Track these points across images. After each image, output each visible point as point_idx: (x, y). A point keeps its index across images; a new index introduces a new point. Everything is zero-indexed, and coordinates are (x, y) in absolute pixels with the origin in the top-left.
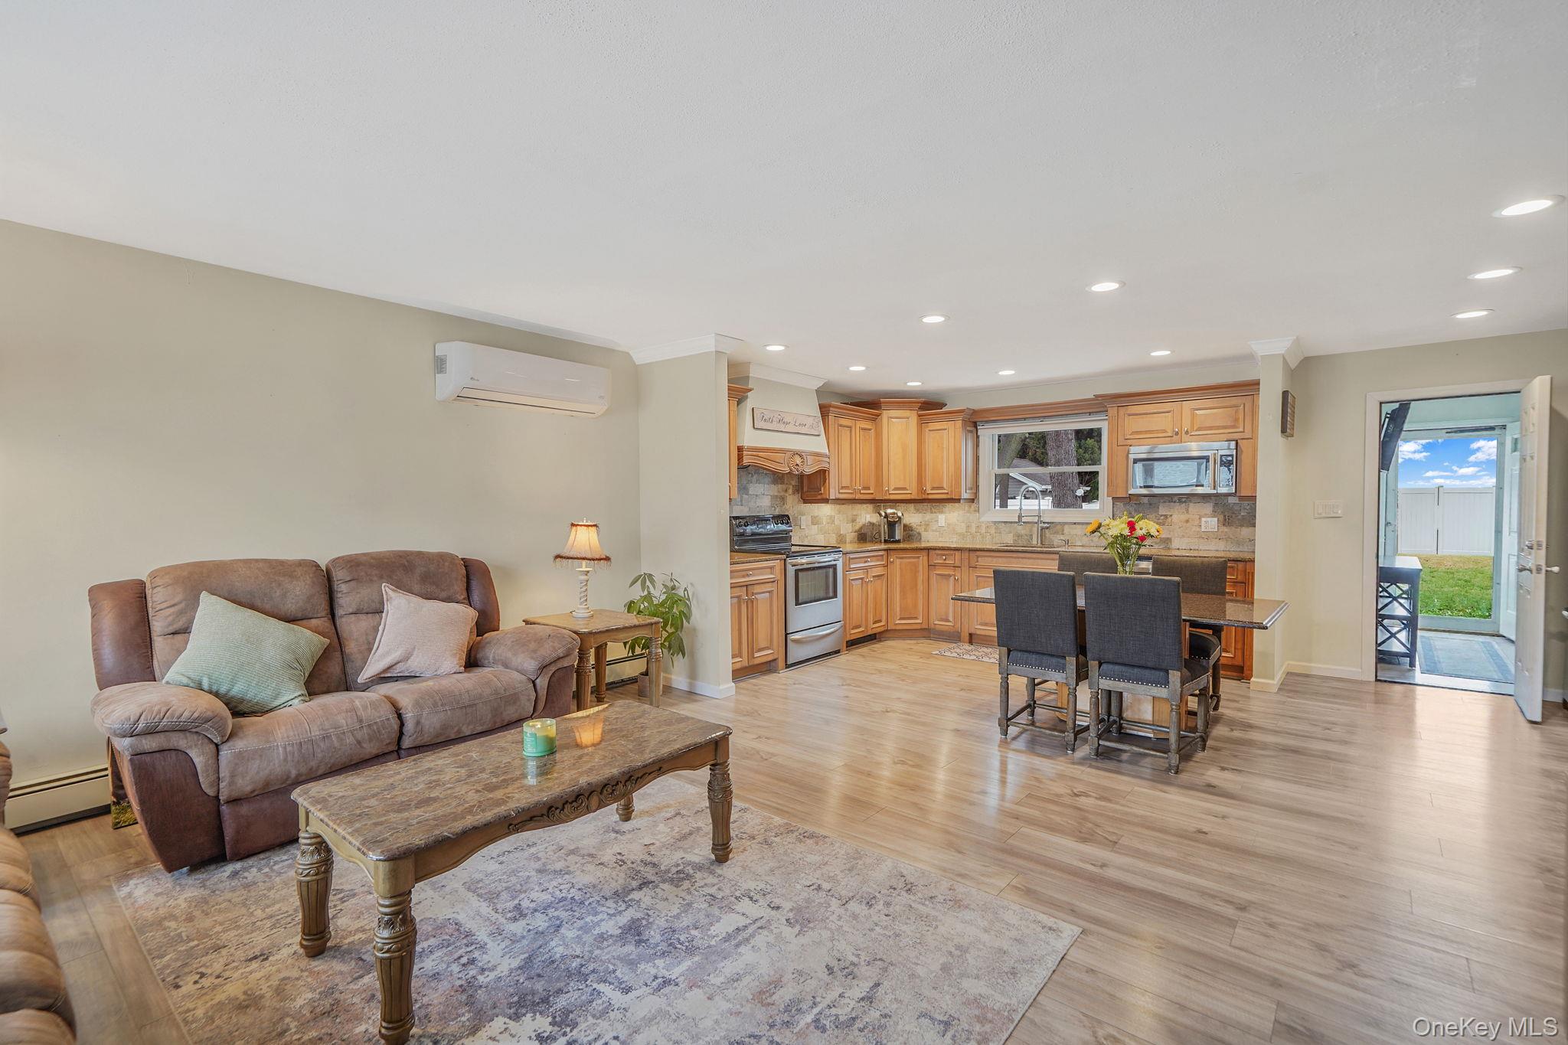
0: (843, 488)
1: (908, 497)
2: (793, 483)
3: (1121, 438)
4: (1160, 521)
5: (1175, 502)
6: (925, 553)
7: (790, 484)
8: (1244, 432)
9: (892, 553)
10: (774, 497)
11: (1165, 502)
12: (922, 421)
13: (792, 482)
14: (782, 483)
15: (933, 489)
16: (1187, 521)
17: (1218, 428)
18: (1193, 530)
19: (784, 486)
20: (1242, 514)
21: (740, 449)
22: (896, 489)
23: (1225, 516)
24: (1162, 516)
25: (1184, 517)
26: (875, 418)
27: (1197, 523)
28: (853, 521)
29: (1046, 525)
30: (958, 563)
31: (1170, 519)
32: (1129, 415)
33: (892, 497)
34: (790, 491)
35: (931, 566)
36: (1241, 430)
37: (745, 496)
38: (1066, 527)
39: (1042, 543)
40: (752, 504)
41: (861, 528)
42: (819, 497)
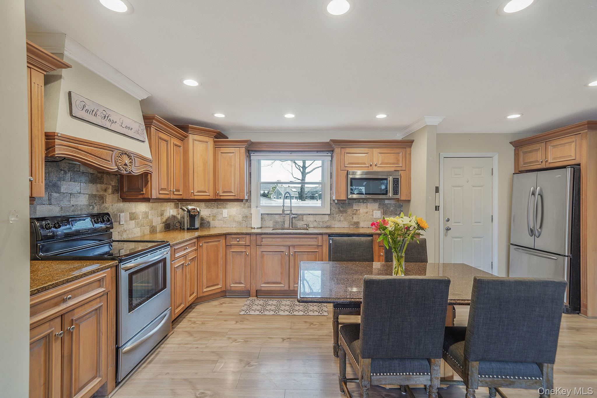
0: (162, 189)
1: (207, 198)
2: (113, 183)
3: (342, 166)
4: (354, 213)
5: (361, 202)
6: (223, 237)
7: (110, 184)
8: (402, 167)
9: (201, 239)
10: (92, 196)
11: (356, 202)
12: (217, 146)
13: (111, 182)
14: (102, 183)
15: (224, 192)
16: (367, 213)
17: (390, 164)
18: (370, 217)
19: (104, 186)
20: (391, 209)
21: (50, 137)
22: (199, 192)
23: (384, 210)
24: (354, 210)
25: (365, 210)
26: (183, 138)
27: (371, 213)
28: (162, 215)
29: (294, 216)
30: (248, 243)
31: (358, 212)
32: (347, 153)
33: (196, 198)
34: (110, 191)
35: (227, 246)
36: (401, 165)
37: (55, 195)
38: (304, 216)
39: (292, 227)
40: (65, 203)
41: (167, 220)
42: (141, 197)
